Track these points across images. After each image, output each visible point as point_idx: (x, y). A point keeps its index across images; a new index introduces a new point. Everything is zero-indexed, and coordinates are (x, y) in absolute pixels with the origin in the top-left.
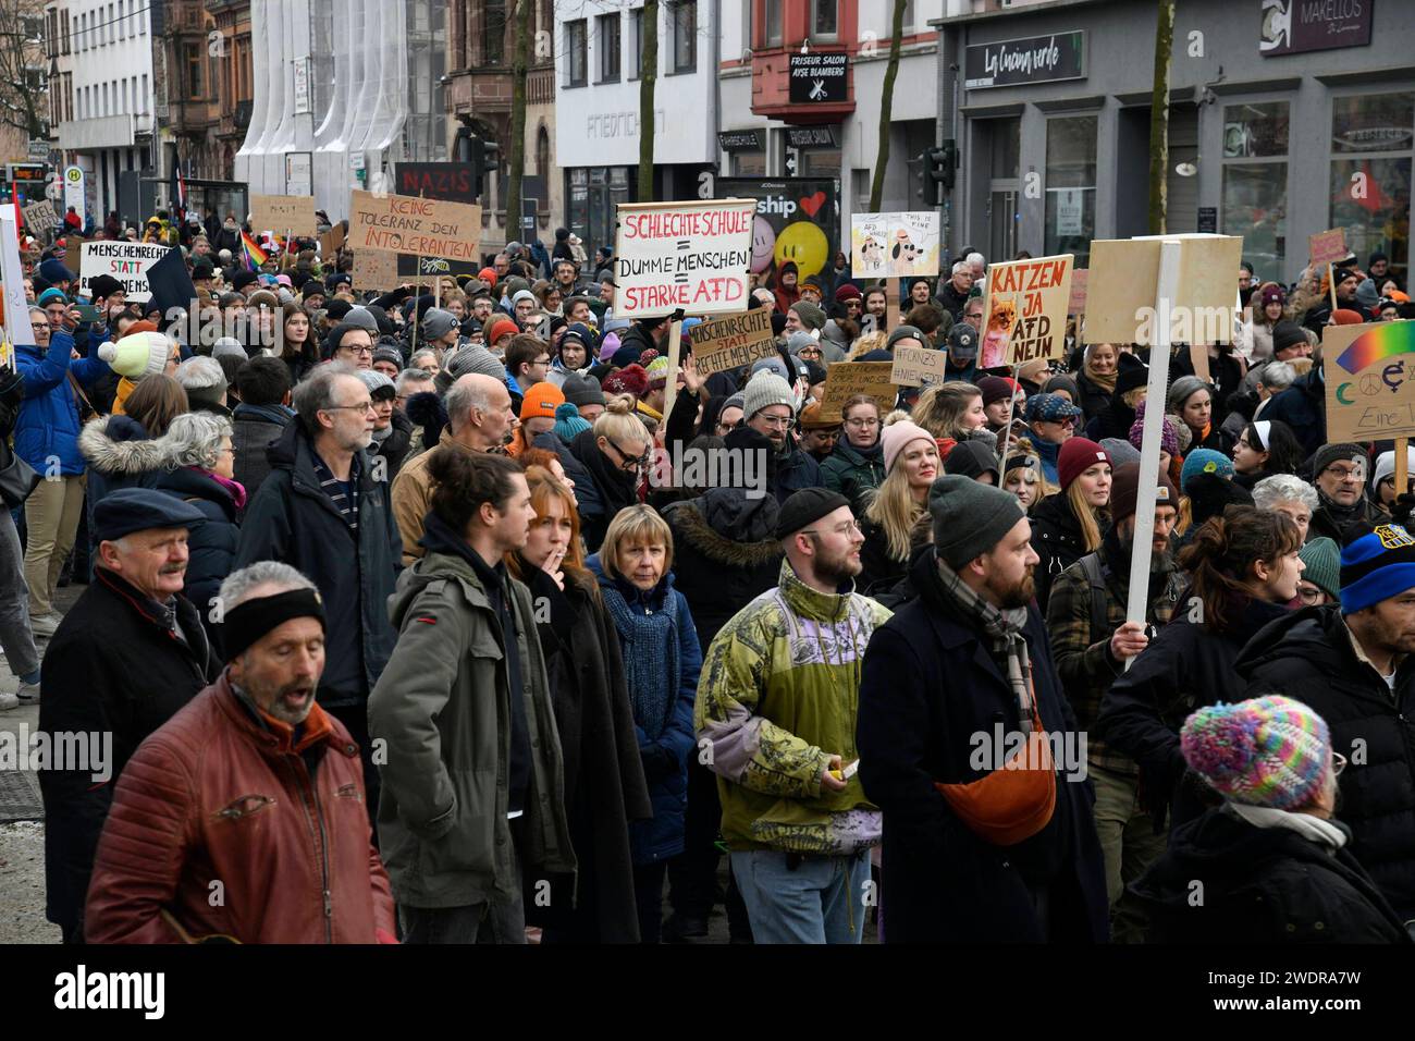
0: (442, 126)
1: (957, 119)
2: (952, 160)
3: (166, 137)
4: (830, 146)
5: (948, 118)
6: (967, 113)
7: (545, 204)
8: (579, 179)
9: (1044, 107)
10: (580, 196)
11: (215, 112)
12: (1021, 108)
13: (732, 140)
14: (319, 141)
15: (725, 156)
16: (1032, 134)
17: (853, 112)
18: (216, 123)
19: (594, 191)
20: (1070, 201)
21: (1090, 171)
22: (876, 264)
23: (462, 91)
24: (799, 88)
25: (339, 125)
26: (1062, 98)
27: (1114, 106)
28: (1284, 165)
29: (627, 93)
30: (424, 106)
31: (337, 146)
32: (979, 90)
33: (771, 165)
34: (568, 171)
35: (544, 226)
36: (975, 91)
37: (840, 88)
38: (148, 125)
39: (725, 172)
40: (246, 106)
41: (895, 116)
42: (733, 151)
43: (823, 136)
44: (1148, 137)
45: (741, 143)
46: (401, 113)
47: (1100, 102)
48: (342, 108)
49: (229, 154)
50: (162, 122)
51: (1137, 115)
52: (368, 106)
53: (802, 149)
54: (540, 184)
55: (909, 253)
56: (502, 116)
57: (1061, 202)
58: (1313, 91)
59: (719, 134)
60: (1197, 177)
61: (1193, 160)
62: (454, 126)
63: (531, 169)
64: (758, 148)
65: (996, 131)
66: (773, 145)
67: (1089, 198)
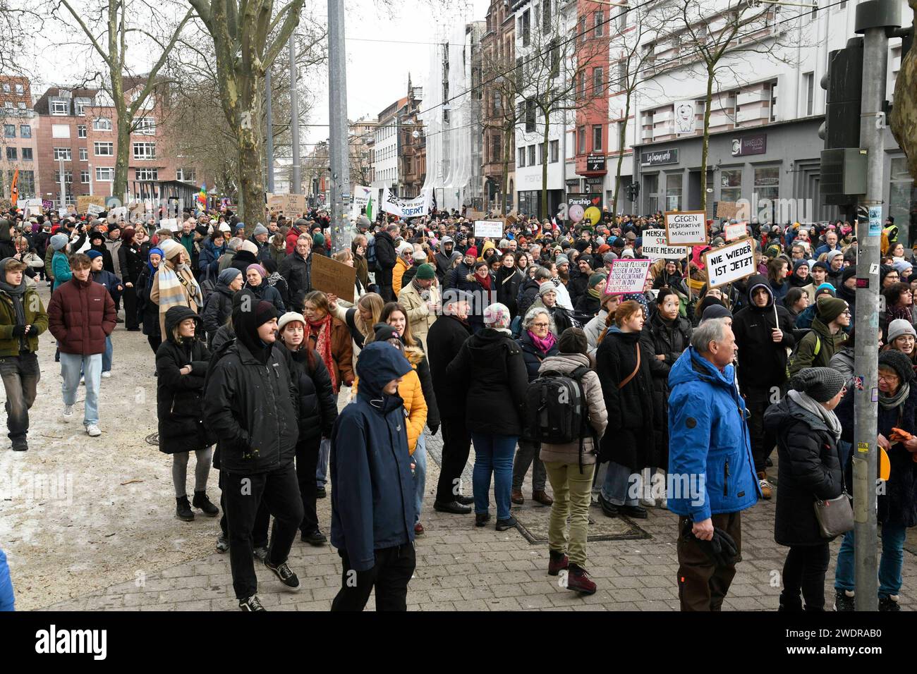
0: (481, 179)
1: (639, 175)
2: (637, 187)
3: (401, 185)
4: (600, 183)
5: (636, 175)
6: (642, 173)
7: (512, 202)
8: (523, 194)
9: (666, 171)
10: (522, 200)
11: (415, 177)
12: (659, 172)
13: (569, 182)
14: (445, 185)
15: (567, 187)
16: (662, 180)
17: (605, 174)
18: (415, 181)
19: (526, 198)
20: (674, 200)
21: (680, 190)
23: (488, 169)
24: (590, 166)
25: (451, 180)
26: (671, 169)
27: (687, 171)
28: (739, 189)
29: (538, 169)
30: (476, 174)
31: (450, 186)
32: (646, 167)
33: (581, 190)
34: (519, 192)
36: (644, 167)
37: (602, 166)
38: (396, 182)
39: (567, 192)
40: (424, 175)
41: (622, 174)
42: (569, 185)
43: (597, 181)
44: (699, 180)
45: (572, 183)
46: (469, 176)
47: (683, 170)
48: (452, 175)
49: (419, 189)
50: (400, 181)
51: (696, 175)
52: (459, 174)
53: (591, 184)
54: (511, 196)
56: (499, 176)
57: (671, 201)
58: (748, 166)
59: (565, 180)
60: (713, 192)
61: (712, 188)
62: (485, 179)
63: (508, 192)
64: (577, 185)
65: (651, 179)
66: (582, 184)
67: (680, 198)
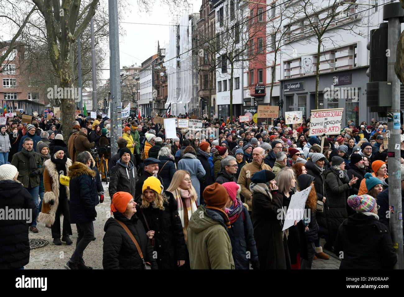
0: (198, 99)
1: (283, 96)
2: (282, 103)
3: (154, 102)
4: (262, 101)
5: (281, 96)
6: (285, 95)
7: (215, 111)
8: (220, 107)
9: (297, 94)
10: (220, 110)
12: (294, 94)
13: (245, 100)
14: (178, 102)
15: (244, 103)
16: (296, 99)
17: (265, 95)
18: (162, 99)
19: (223, 109)
20: (302, 109)
21: (306, 104)
22: (290, 122)
23: (201, 93)
24: (257, 91)
25: (181, 99)
26: (301, 92)
27: (309, 94)
28: (338, 103)
29: (228, 92)
30: (195, 95)
31: (181, 102)
32: (287, 91)
33: (252, 104)
34: (218, 106)
35: (214, 115)
36: (286, 91)
37: (263, 91)
38: (151, 100)
39: (244, 105)
40: (167, 97)
41: (273, 96)
42: (246, 102)
43: (261, 99)
44: (315, 99)
45: (247, 100)
46: (191, 97)
47: (307, 93)
48: (182, 96)
49: (164, 104)
50: (153, 100)
51: (313, 95)
52: (186, 96)
53: (257, 101)
54: (214, 108)
55: (297, 119)
56: (207, 97)
59: (243, 99)
60: (323, 105)
61: (323, 103)
62: (200, 99)
63: (212, 105)
64: (250, 101)
65: (290, 98)
66: (252, 101)
67: (306, 109)
